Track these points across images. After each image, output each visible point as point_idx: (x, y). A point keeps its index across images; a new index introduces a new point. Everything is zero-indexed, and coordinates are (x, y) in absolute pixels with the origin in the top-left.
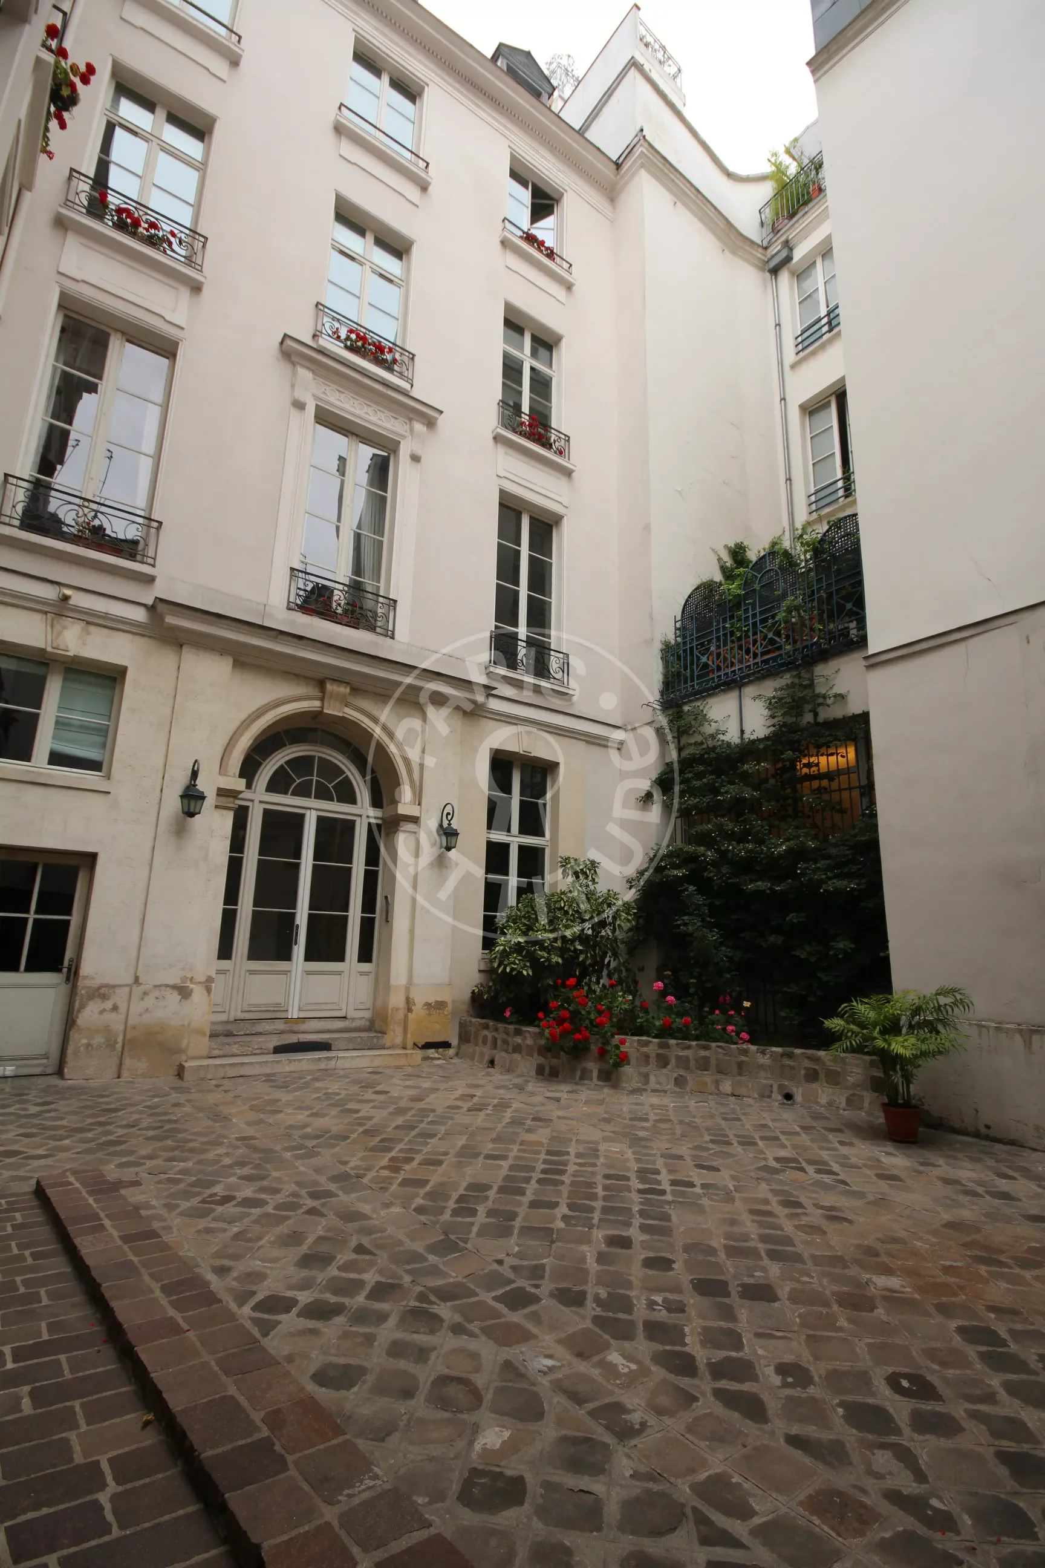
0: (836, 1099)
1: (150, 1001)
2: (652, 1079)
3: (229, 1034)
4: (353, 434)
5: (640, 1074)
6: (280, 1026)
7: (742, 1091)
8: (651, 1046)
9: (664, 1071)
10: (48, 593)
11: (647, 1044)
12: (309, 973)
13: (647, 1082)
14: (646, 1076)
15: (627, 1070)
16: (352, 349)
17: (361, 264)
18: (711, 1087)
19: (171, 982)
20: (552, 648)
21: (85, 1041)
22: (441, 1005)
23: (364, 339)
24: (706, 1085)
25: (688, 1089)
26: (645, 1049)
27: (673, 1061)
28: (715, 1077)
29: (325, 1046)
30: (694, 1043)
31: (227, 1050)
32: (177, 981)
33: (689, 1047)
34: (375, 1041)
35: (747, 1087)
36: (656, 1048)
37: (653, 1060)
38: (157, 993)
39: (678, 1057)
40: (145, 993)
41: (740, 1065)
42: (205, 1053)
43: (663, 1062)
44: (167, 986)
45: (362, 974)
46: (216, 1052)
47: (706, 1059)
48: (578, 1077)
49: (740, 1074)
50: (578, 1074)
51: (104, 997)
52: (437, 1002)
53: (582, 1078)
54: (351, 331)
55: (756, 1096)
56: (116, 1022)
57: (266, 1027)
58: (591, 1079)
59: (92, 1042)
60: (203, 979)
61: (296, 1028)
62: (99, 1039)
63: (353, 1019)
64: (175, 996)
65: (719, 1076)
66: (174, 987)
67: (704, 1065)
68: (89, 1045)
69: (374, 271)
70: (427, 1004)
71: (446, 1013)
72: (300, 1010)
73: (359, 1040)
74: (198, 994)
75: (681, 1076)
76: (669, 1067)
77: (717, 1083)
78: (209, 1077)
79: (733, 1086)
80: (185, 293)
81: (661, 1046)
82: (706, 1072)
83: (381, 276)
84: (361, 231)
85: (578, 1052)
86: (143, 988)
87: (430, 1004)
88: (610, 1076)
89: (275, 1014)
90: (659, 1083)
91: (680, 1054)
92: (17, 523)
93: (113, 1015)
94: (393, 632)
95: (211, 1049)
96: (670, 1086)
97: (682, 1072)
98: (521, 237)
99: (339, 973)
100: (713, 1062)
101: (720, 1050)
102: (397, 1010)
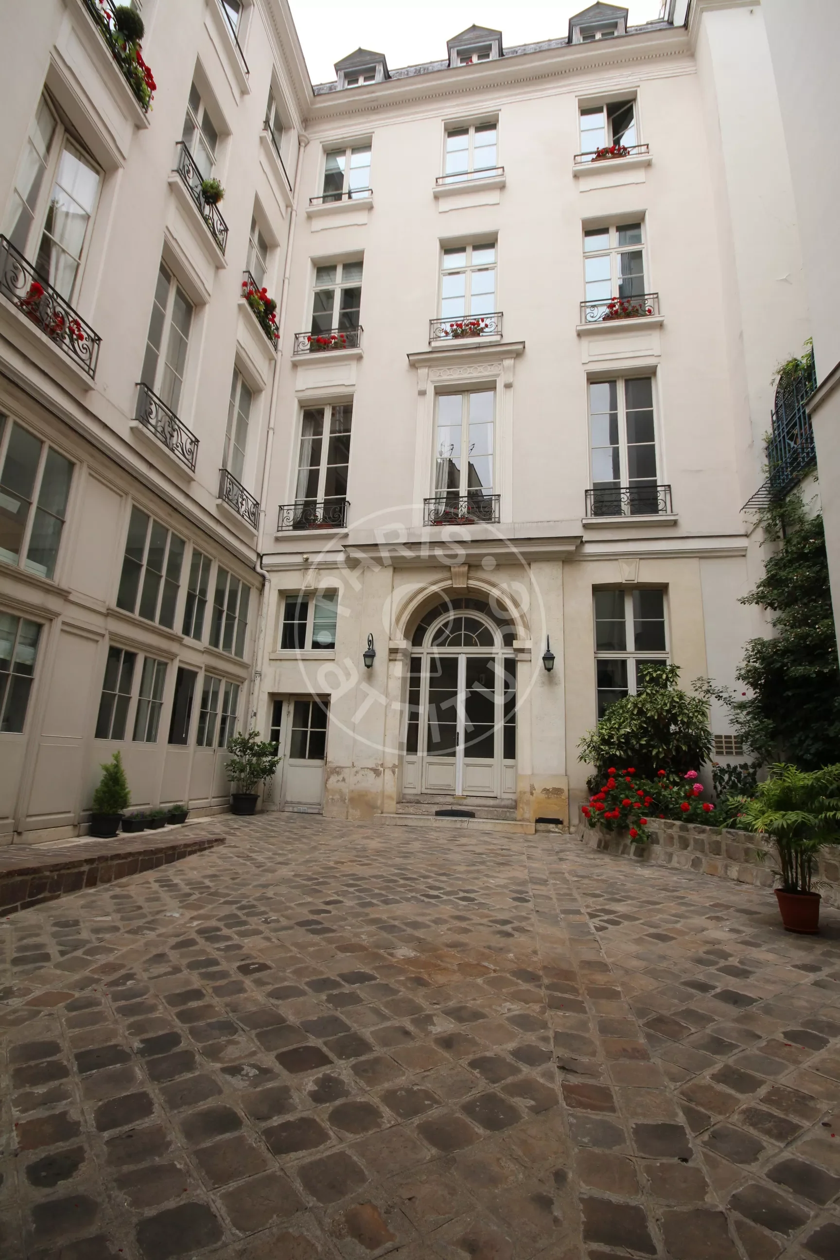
0: (833, 895)
1: (359, 776)
2: (675, 859)
3: (418, 802)
4: (464, 391)
5: (666, 853)
6: (449, 799)
7: (748, 878)
8: (675, 829)
9: (685, 852)
10: (298, 559)
11: (672, 826)
12: (468, 765)
13: (670, 860)
14: (670, 856)
15: (657, 848)
16: (456, 336)
17: (464, 272)
18: (721, 871)
19: (370, 766)
20: (658, 484)
21: (331, 797)
22: (557, 791)
23: (459, 326)
24: (716, 868)
25: (701, 871)
26: (669, 831)
27: (692, 842)
28: (725, 862)
29: (471, 815)
30: (708, 828)
31: (407, 810)
32: (374, 766)
33: (703, 831)
34: (508, 814)
35: (752, 874)
36: (678, 830)
37: (676, 841)
38: (363, 772)
39: (696, 841)
40: (357, 772)
41: (747, 851)
42: (394, 810)
43: (685, 844)
44: (368, 768)
45: (507, 767)
46: (401, 811)
47: (718, 843)
48: (620, 852)
49: (747, 861)
50: (621, 848)
51: (338, 773)
52: (554, 789)
53: (623, 853)
54: (452, 326)
55: (758, 883)
56: (345, 788)
57: (440, 799)
58: (629, 854)
59: (335, 797)
60: (391, 766)
61: (461, 802)
62: (337, 797)
63: (502, 799)
64: (372, 775)
65: (729, 861)
66: (372, 769)
67: (716, 849)
68: (332, 799)
69: (473, 271)
70: (545, 790)
71: (563, 797)
72: (463, 790)
73: (495, 812)
74: (388, 775)
75: (698, 858)
76: (689, 848)
77: (726, 867)
78: (387, 823)
79: (739, 872)
80: (354, 364)
81: (683, 828)
82: (718, 857)
83: (480, 270)
84: (463, 250)
85: (622, 829)
86: (355, 769)
87: (548, 790)
88: (643, 854)
89: (448, 792)
90: (678, 863)
91: (697, 837)
92: (291, 528)
93: (343, 783)
94: (499, 518)
95: (397, 809)
96: (687, 867)
97: (698, 854)
98: (593, 160)
99: (490, 766)
100: (724, 847)
101: (729, 836)
102: (525, 793)
